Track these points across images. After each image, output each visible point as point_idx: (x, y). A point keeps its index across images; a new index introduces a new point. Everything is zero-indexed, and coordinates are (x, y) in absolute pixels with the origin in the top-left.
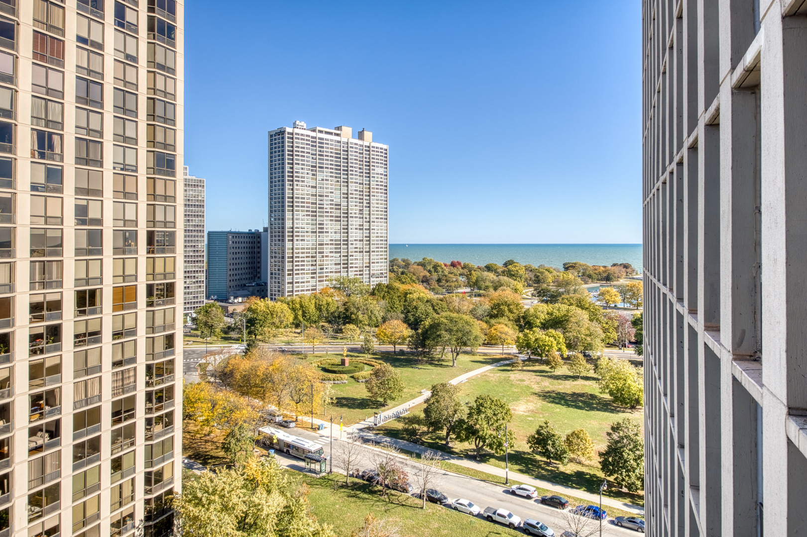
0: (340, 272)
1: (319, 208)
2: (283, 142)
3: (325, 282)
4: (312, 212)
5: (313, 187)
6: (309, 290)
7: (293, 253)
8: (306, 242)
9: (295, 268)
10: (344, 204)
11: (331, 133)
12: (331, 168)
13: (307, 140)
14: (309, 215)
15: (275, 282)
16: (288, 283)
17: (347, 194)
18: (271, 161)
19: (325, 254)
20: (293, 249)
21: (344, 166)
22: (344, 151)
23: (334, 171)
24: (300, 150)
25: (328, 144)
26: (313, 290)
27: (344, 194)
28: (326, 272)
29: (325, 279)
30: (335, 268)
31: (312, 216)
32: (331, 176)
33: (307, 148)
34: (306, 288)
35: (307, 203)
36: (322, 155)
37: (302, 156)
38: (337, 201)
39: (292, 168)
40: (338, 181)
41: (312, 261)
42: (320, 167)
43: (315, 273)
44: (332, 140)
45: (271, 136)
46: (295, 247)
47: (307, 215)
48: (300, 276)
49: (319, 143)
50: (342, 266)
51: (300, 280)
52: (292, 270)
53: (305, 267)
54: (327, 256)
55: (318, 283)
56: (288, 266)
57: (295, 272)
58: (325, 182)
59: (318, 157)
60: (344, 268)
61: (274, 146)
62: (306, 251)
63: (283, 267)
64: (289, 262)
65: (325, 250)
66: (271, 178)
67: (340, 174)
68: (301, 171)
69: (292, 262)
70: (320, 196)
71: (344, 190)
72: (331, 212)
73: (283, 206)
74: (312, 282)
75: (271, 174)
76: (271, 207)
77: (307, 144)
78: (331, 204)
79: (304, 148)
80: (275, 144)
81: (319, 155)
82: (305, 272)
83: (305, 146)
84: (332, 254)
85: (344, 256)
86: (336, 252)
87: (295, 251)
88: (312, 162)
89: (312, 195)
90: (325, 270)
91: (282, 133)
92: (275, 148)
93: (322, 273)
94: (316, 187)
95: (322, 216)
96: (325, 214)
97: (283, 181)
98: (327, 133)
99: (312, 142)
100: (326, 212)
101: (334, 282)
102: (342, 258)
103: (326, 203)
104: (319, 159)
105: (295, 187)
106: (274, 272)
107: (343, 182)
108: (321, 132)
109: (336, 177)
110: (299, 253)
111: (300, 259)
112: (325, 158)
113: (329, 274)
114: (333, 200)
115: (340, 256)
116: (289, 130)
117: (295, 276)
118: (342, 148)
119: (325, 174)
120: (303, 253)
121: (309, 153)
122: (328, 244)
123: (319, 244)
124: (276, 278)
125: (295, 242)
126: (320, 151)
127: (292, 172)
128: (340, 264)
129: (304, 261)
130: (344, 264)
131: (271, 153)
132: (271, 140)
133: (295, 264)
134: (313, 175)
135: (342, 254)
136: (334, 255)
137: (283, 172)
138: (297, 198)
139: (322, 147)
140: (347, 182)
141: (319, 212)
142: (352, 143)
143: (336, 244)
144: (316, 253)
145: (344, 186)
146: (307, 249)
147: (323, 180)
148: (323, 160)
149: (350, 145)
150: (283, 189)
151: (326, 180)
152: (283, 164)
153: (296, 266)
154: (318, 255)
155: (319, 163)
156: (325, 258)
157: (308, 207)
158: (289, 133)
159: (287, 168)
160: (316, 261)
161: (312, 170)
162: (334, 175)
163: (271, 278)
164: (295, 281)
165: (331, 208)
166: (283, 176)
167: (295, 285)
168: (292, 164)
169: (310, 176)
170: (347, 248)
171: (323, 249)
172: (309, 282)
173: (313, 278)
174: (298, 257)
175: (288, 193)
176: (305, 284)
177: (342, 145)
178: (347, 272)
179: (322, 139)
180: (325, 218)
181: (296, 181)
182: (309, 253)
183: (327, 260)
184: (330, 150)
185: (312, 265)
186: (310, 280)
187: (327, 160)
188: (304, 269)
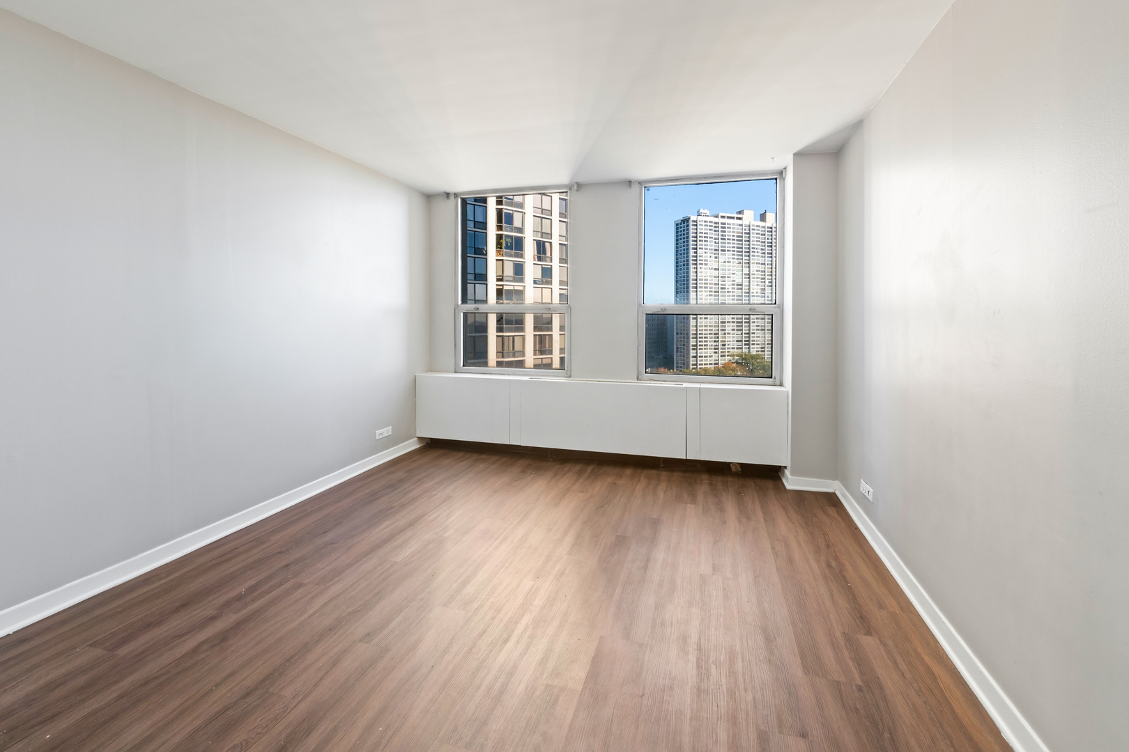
0: (742, 348)
1: (722, 288)
2: (688, 230)
3: (727, 357)
4: (715, 292)
5: (715, 269)
6: (711, 364)
7: (696, 330)
8: (708, 320)
9: (699, 344)
10: (746, 283)
11: (733, 218)
12: (733, 251)
13: (710, 226)
14: (712, 295)
15: (681, 356)
16: (693, 357)
17: (749, 274)
18: (677, 248)
19: (727, 332)
20: (696, 326)
21: (745, 248)
22: (745, 233)
23: (736, 253)
24: (703, 235)
25: (730, 228)
26: (715, 364)
27: (745, 274)
28: (728, 348)
29: (727, 354)
30: (736, 344)
31: (715, 296)
32: (733, 258)
33: (710, 234)
34: (709, 362)
35: (710, 284)
36: (724, 239)
37: (705, 241)
38: (739, 281)
39: (696, 253)
40: (739, 263)
41: (715, 338)
42: (722, 250)
43: (718, 349)
44: (734, 224)
45: (677, 225)
46: (699, 324)
47: (710, 295)
48: (704, 351)
49: (722, 227)
50: (744, 343)
51: (704, 355)
52: (696, 346)
53: (708, 343)
54: (729, 334)
55: (720, 358)
56: (692, 342)
57: (699, 347)
58: (727, 264)
59: (720, 241)
60: (745, 345)
61: (679, 233)
62: (708, 328)
63: (688, 342)
64: (693, 338)
65: (727, 328)
66: (677, 263)
67: (742, 255)
68: (704, 255)
69: (696, 338)
70: (722, 277)
71: (746, 271)
72: (733, 292)
73: (688, 288)
74: (715, 357)
75: (677, 259)
76: (677, 289)
77: (710, 230)
78: (733, 285)
79: (707, 233)
80: (681, 231)
81: (722, 239)
82: (708, 347)
83: (708, 232)
84: (734, 332)
85: (745, 334)
86: (738, 330)
87: (699, 328)
88: (715, 246)
89: (715, 277)
90: (727, 346)
91: (686, 220)
92: (681, 235)
93: (725, 349)
94: (718, 269)
95: (724, 296)
96: (727, 294)
97: (688, 265)
98: (729, 217)
99: (715, 227)
100: (728, 292)
101: (736, 358)
102: (744, 335)
103: (728, 283)
104: (722, 243)
105: (699, 270)
106: (679, 346)
107: (745, 263)
108: (723, 217)
109: (738, 259)
110: (702, 330)
111: (703, 336)
112: (727, 241)
113: (731, 350)
114: (735, 281)
115: (742, 334)
116: (693, 218)
117: (699, 351)
118: (744, 231)
119: (727, 256)
120: (706, 330)
121: (712, 238)
122: (730, 322)
123: (722, 322)
124: (681, 352)
125: (699, 320)
126: (723, 235)
127: (696, 257)
128: (741, 341)
129: (707, 338)
130: (745, 341)
131: (677, 240)
132: (677, 229)
133: (699, 340)
134: (716, 258)
135: (744, 332)
136: (735, 332)
137: (687, 257)
138: (700, 280)
139: (725, 232)
140: (749, 263)
141: (721, 292)
142: (753, 226)
143: (738, 322)
144: (718, 330)
145: (745, 267)
146: (710, 326)
147: (725, 262)
148: (725, 243)
149: (752, 227)
150: (688, 273)
151: (729, 262)
152: (688, 249)
153: (700, 341)
154: (720, 332)
155: (722, 247)
156: (727, 335)
157: (711, 288)
158: (693, 221)
159: (692, 253)
160: (718, 338)
161: (715, 254)
162: (736, 257)
163: (677, 352)
164: (699, 355)
165: (733, 288)
166: (688, 261)
167: (699, 359)
168: (696, 249)
169: (713, 259)
170: (749, 326)
171: (725, 327)
172: (711, 356)
173: (715, 353)
174: (702, 334)
175: (692, 276)
176: (708, 358)
177: (744, 228)
178: (749, 348)
179: (724, 224)
180: (727, 298)
181: (700, 264)
182: (712, 330)
183: (729, 337)
184: (732, 234)
185: (715, 341)
186: (713, 354)
187: (729, 243)
188: (707, 345)
